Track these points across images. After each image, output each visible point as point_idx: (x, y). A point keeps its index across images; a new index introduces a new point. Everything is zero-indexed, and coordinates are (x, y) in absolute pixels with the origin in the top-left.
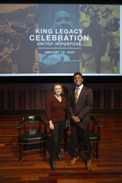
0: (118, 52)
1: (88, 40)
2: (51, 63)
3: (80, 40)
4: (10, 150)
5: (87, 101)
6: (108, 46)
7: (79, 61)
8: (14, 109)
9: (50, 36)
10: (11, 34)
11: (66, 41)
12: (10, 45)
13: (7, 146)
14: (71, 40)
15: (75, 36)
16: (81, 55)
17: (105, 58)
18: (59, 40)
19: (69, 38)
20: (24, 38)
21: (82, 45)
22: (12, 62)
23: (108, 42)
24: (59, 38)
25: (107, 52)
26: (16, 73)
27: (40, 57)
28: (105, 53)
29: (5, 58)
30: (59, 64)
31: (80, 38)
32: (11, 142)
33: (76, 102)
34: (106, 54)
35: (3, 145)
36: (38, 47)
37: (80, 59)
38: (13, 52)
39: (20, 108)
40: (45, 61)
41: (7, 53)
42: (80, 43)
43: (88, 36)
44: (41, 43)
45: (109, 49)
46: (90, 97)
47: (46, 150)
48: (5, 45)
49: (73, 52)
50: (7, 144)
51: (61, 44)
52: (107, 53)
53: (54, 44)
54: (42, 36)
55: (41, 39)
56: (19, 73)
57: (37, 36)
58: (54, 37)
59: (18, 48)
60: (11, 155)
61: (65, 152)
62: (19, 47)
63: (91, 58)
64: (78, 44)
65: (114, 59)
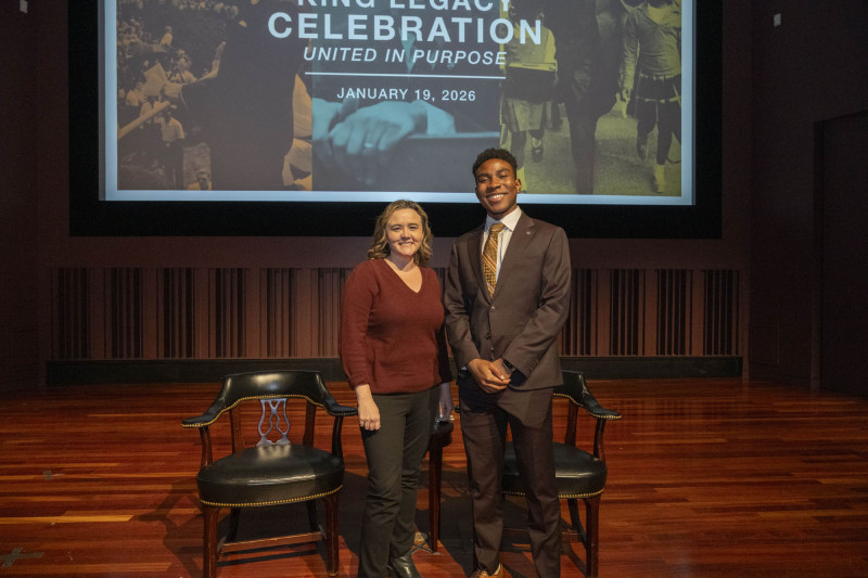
0: (672, 100)
1: (537, 40)
2: (368, 145)
3: (502, 42)
4: (160, 541)
5: (542, 282)
6: (630, 71)
7: (496, 134)
8: (189, 354)
9: (365, 17)
10: (181, 7)
11: (438, 44)
12: (177, 58)
13: (145, 524)
14: (462, 39)
15: (480, 22)
16: (507, 109)
17: (616, 126)
18: (404, 37)
19: (453, 29)
20: (243, 23)
21: (512, 65)
22: (182, 135)
23: (629, 54)
24: (405, 29)
25: (625, 96)
26: (204, 188)
27: (314, 115)
28: (615, 101)
29: (152, 118)
30: (404, 146)
31: (502, 31)
32: (167, 505)
33: (491, 290)
34: (621, 106)
35: (125, 519)
36: (309, 66)
37: (504, 126)
38: (188, 90)
39: (218, 354)
40: (340, 134)
41: (162, 91)
42: (501, 54)
43: (538, 23)
44: (322, 50)
45: (635, 86)
46: (556, 263)
47: (341, 539)
48: (154, 58)
49: (472, 96)
50: (146, 511)
51: (415, 57)
52: (624, 100)
53: (381, 55)
54: (327, 17)
55: (320, 30)
56: (214, 188)
57: (302, 17)
58: (384, 23)
59: (214, 73)
60: (164, 566)
61: (434, 549)
62: (216, 64)
63: (551, 126)
64: (494, 58)
65: (656, 131)
